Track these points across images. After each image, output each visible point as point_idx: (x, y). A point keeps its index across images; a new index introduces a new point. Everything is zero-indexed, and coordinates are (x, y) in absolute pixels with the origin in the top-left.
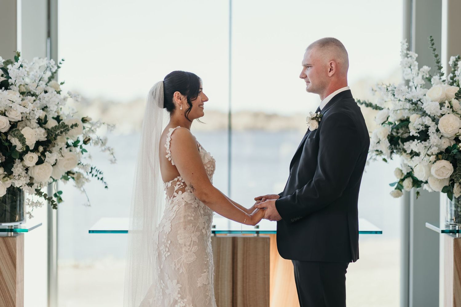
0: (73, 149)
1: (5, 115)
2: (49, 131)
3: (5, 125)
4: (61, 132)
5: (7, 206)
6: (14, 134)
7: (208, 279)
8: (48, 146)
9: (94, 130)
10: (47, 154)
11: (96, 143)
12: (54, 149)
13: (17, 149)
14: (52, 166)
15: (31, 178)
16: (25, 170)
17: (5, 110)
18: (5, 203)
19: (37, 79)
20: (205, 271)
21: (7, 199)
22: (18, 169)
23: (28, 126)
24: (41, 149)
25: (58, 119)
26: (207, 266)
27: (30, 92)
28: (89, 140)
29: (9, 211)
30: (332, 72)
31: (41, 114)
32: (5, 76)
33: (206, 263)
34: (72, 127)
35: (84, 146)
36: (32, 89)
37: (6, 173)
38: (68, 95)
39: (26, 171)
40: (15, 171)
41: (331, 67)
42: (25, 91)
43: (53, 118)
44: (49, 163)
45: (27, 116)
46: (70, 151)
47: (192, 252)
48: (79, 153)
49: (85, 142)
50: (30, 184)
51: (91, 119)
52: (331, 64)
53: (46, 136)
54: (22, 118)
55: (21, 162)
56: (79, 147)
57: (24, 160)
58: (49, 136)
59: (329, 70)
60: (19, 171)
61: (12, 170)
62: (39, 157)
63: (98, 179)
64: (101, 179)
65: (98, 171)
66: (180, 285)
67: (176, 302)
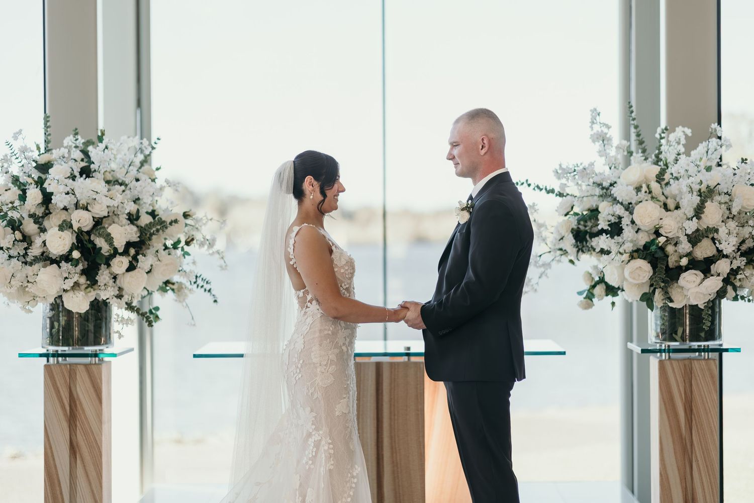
0: (173, 251)
1: (87, 209)
2: (142, 229)
3: (88, 222)
4: (158, 231)
5: (89, 325)
6: (99, 233)
7: (350, 407)
8: (141, 248)
9: (199, 228)
10: (140, 257)
11: (202, 244)
12: (148, 251)
13: (102, 252)
14: (147, 273)
15: (120, 289)
16: (113, 278)
17: (88, 204)
18: (88, 321)
19: (126, 163)
20: (345, 396)
21: (90, 317)
22: (103, 276)
23: (116, 223)
24: (132, 251)
25: (153, 214)
26: (347, 390)
27: (117, 181)
28: (193, 240)
29: (93, 331)
30: (484, 149)
31: (131, 207)
32: (85, 160)
33: (345, 386)
34: (171, 224)
35: (186, 248)
36: (120, 176)
37: (88, 282)
38: (165, 184)
39: (114, 280)
40: (100, 279)
41: (482, 144)
42: (111, 179)
43: (147, 213)
44: (142, 269)
45: (114, 211)
46: (169, 254)
47: (329, 373)
48: (179, 257)
49: (188, 243)
50: (120, 297)
51: (194, 214)
52: (483, 140)
53: (138, 235)
54: (108, 213)
55: (107, 268)
56: (180, 249)
57: (112, 265)
58: (143, 235)
59: (480, 147)
60: (105, 279)
61: (96, 278)
62: (130, 262)
63: (205, 290)
64: (209, 291)
65: (205, 280)
66: (314, 414)
67: (309, 435)
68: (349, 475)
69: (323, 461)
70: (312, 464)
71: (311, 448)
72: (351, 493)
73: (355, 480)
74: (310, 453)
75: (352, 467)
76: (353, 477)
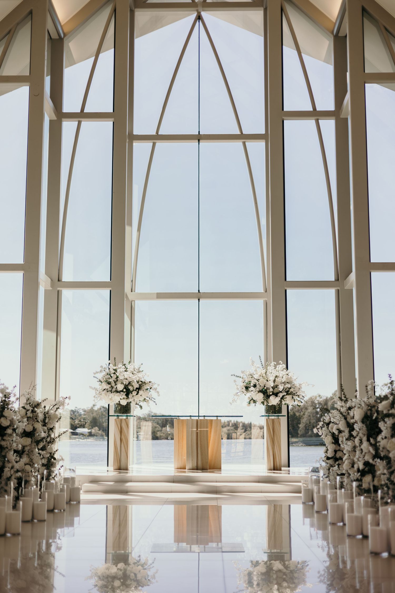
0: (147, 390)
1: (127, 379)
3: (127, 382)
4: (143, 385)
6: (130, 385)
8: (140, 389)
10: (140, 391)
11: (154, 389)
13: (131, 390)
14: (140, 396)
15: (134, 400)
16: (133, 397)
18: (126, 407)
22: (130, 396)
23: (134, 383)
24: (137, 390)
25: (141, 381)
28: (152, 388)
29: (127, 410)
31: (137, 379)
32: (125, 368)
34: (146, 384)
35: (150, 390)
37: (127, 397)
44: (140, 394)
45: (134, 380)
48: (148, 392)
51: (152, 382)
54: (132, 380)
57: (132, 393)
58: (140, 386)
62: (137, 393)
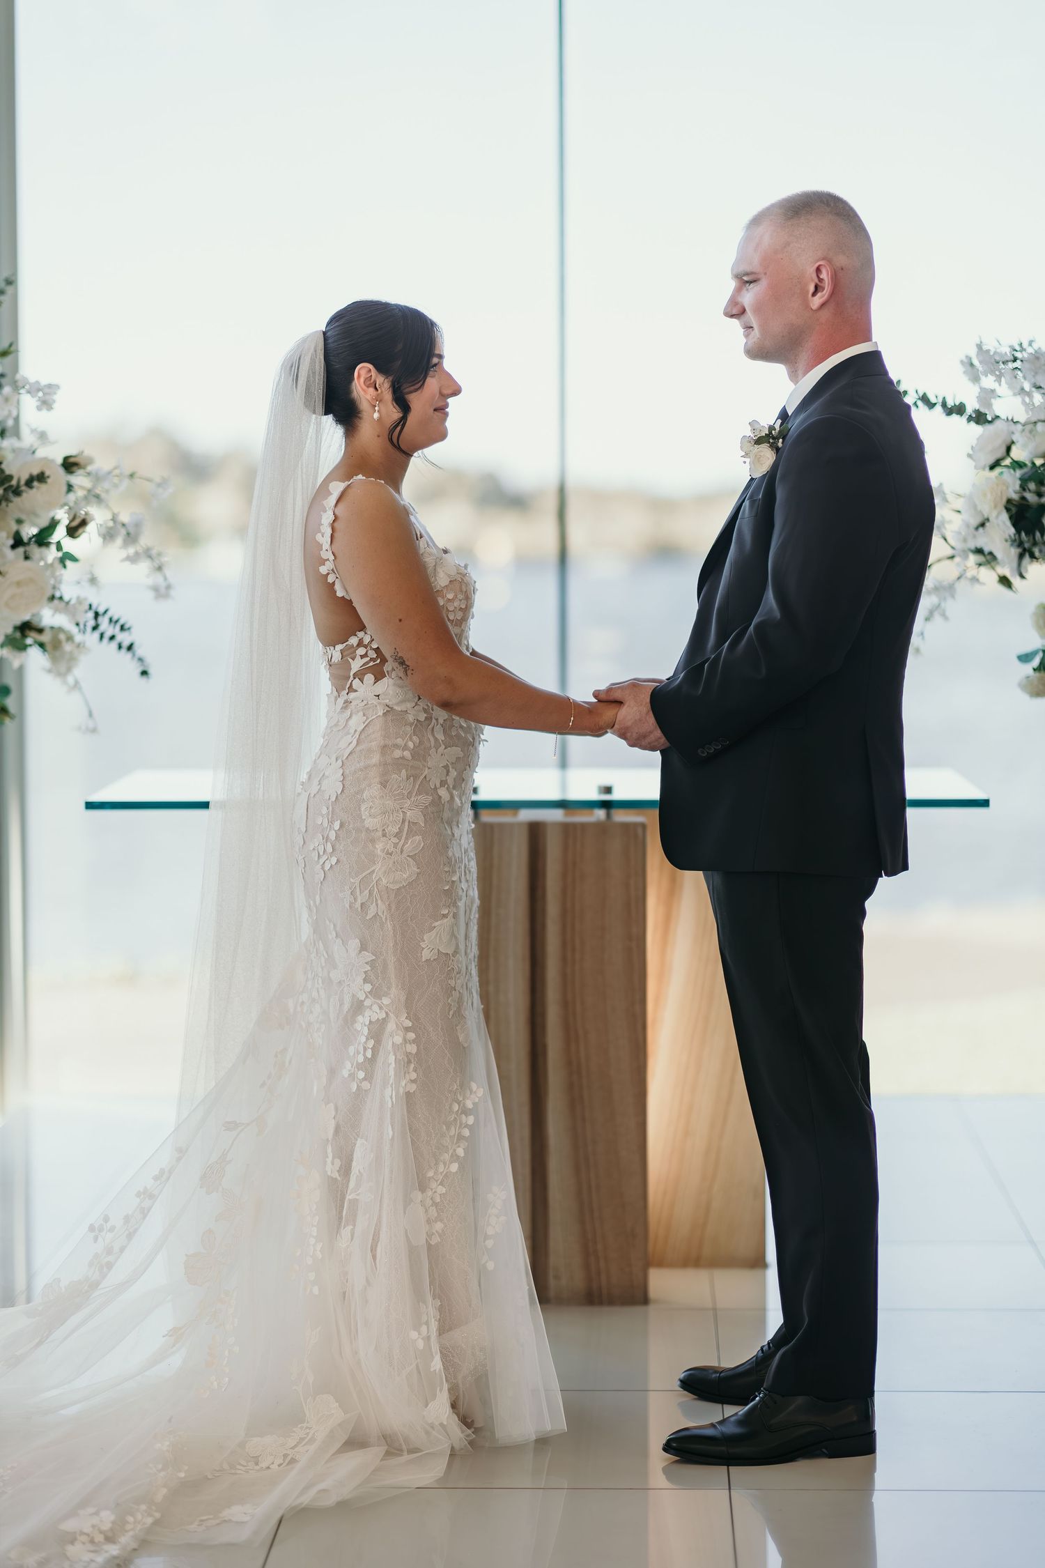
0: (35, 550)
7: (456, 938)
9: (103, 495)
11: (109, 535)
20: (445, 912)
26: (451, 896)
28: (84, 523)
30: (819, 294)
33: (447, 888)
34: (29, 483)
35: (69, 545)
41: (816, 280)
46: (27, 558)
47: (405, 855)
48: (52, 565)
49: (72, 532)
52: (818, 270)
56: (53, 547)
59: (812, 289)
63: (120, 647)
64: (130, 648)
65: (117, 621)
66: (368, 956)
67: (358, 1007)
68: (456, 1107)
69: (392, 1073)
70: (365, 1079)
71: (363, 1039)
72: (460, 1152)
73: (471, 1120)
74: (358, 1053)
75: (463, 1086)
76: (466, 1112)
